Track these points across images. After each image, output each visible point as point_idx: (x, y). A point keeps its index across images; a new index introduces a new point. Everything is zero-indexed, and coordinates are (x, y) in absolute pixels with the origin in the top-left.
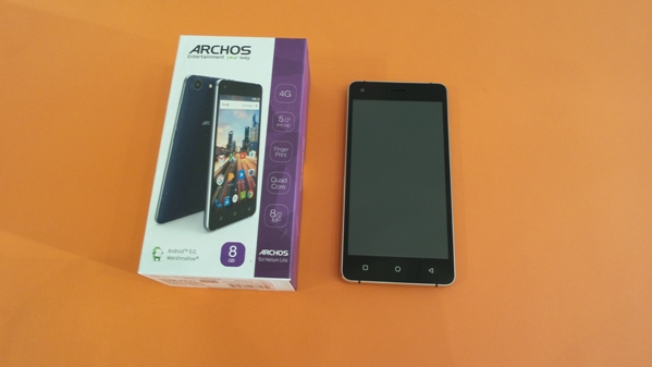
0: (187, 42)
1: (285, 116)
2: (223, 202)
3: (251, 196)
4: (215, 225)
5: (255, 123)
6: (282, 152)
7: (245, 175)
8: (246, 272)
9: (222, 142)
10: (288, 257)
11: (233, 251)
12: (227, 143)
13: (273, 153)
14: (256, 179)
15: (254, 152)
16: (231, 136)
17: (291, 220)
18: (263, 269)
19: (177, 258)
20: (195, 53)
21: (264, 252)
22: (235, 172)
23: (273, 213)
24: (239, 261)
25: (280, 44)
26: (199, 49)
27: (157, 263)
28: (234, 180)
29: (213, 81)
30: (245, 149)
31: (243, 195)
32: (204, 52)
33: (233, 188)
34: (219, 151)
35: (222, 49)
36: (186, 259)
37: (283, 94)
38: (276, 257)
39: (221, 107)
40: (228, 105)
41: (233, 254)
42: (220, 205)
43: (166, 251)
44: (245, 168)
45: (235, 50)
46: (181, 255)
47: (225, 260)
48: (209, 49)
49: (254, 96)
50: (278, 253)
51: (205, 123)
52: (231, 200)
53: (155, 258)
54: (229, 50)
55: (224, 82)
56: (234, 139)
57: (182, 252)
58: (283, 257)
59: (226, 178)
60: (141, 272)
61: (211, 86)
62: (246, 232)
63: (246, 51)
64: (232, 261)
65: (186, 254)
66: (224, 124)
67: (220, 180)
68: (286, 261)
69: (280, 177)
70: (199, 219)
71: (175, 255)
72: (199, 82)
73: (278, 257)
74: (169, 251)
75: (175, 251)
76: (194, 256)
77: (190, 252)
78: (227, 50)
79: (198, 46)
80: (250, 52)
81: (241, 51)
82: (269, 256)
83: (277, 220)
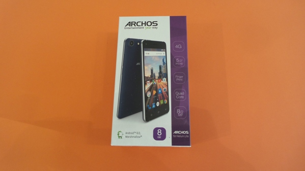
0: (123, 21)
1: (180, 59)
2: (151, 106)
3: (166, 103)
4: (148, 119)
5: (164, 63)
6: (180, 78)
7: (162, 91)
8: (168, 142)
9: (148, 74)
10: (189, 135)
11: (160, 132)
12: (150, 74)
13: (175, 79)
14: (167, 93)
15: (165, 79)
16: (152, 71)
17: (188, 115)
18: (176, 141)
19: (131, 137)
20: (128, 26)
21: (176, 132)
22: (157, 90)
23: (178, 111)
24: (163, 137)
25: (173, 19)
26: (130, 24)
27: (120, 139)
28: (156, 94)
29: (139, 41)
30: (160, 77)
31: (162, 102)
32: (133, 25)
33: (156, 98)
34: (146, 79)
35: (142, 24)
36: (135, 137)
37: (177, 47)
38: (182, 134)
39: (145, 55)
40: (149, 54)
41: (160, 134)
42: (150, 108)
43: (124, 133)
44: (161, 87)
45: (149, 24)
46: (132, 135)
47: (156, 137)
48: (136, 24)
49: (162, 49)
50: (183, 132)
51: (138, 64)
52: (156, 105)
53: (119, 137)
54: (146, 24)
55: (145, 42)
56: (154, 72)
57: (133, 133)
58: (186, 134)
59: (152, 93)
60: (112, 145)
61: (138, 44)
62: (165, 121)
63: (154, 24)
64: (160, 137)
65: (135, 135)
66: (148, 64)
67: (149, 94)
68: (188, 136)
69: (180, 91)
70: (140, 116)
71: (130, 135)
72: (132, 42)
73: (183, 135)
74: (126, 133)
75: (129, 133)
76: (139, 135)
77: (137, 133)
78: (145, 24)
79: (130, 22)
80: (157, 24)
81: (153, 24)
82: (179, 134)
83: (181, 115)
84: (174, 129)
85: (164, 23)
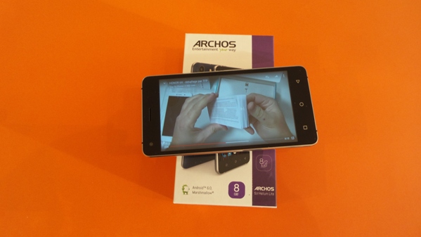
0: (191, 39)
2: (227, 154)
4: (223, 169)
8: (247, 201)
10: (274, 192)
11: (237, 187)
17: (274, 166)
18: (257, 199)
19: (200, 193)
20: (197, 47)
21: (257, 188)
23: (261, 161)
24: (241, 195)
25: (257, 41)
26: (200, 43)
27: (186, 196)
29: (212, 66)
32: (204, 45)
35: (216, 44)
36: (205, 193)
38: (266, 191)
41: (237, 189)
42: (225, 156)
43: (191, 188)
45: (225, 44)
46: (201, 191)
47: (232, 194)
48: (207, 43)
50: (267, 189)
53: (184, 192)
54: (221, 44)
55: (220, 68)
57: (202, 188)
58: (271, 192)
60: (174, 203)
61: (211, 70)
62: (244, 173)
63: (231, 44)
64: (237, 194)
65: (205, 190)
68: (273, 194)
70: (211, 165)
71: (197, 190)
72: (202, 67)
73: (268, 192)
74: (193, 188)
75: (197, 188)
76: (211, 191)
77: (208, 188)
78: (219, 44)
79: (199, 42)
80: (235, 46)
81: (229, 45)
82: (261, 191)
83: (265, 166)
84: (255, 185)
85: (244, 44)
